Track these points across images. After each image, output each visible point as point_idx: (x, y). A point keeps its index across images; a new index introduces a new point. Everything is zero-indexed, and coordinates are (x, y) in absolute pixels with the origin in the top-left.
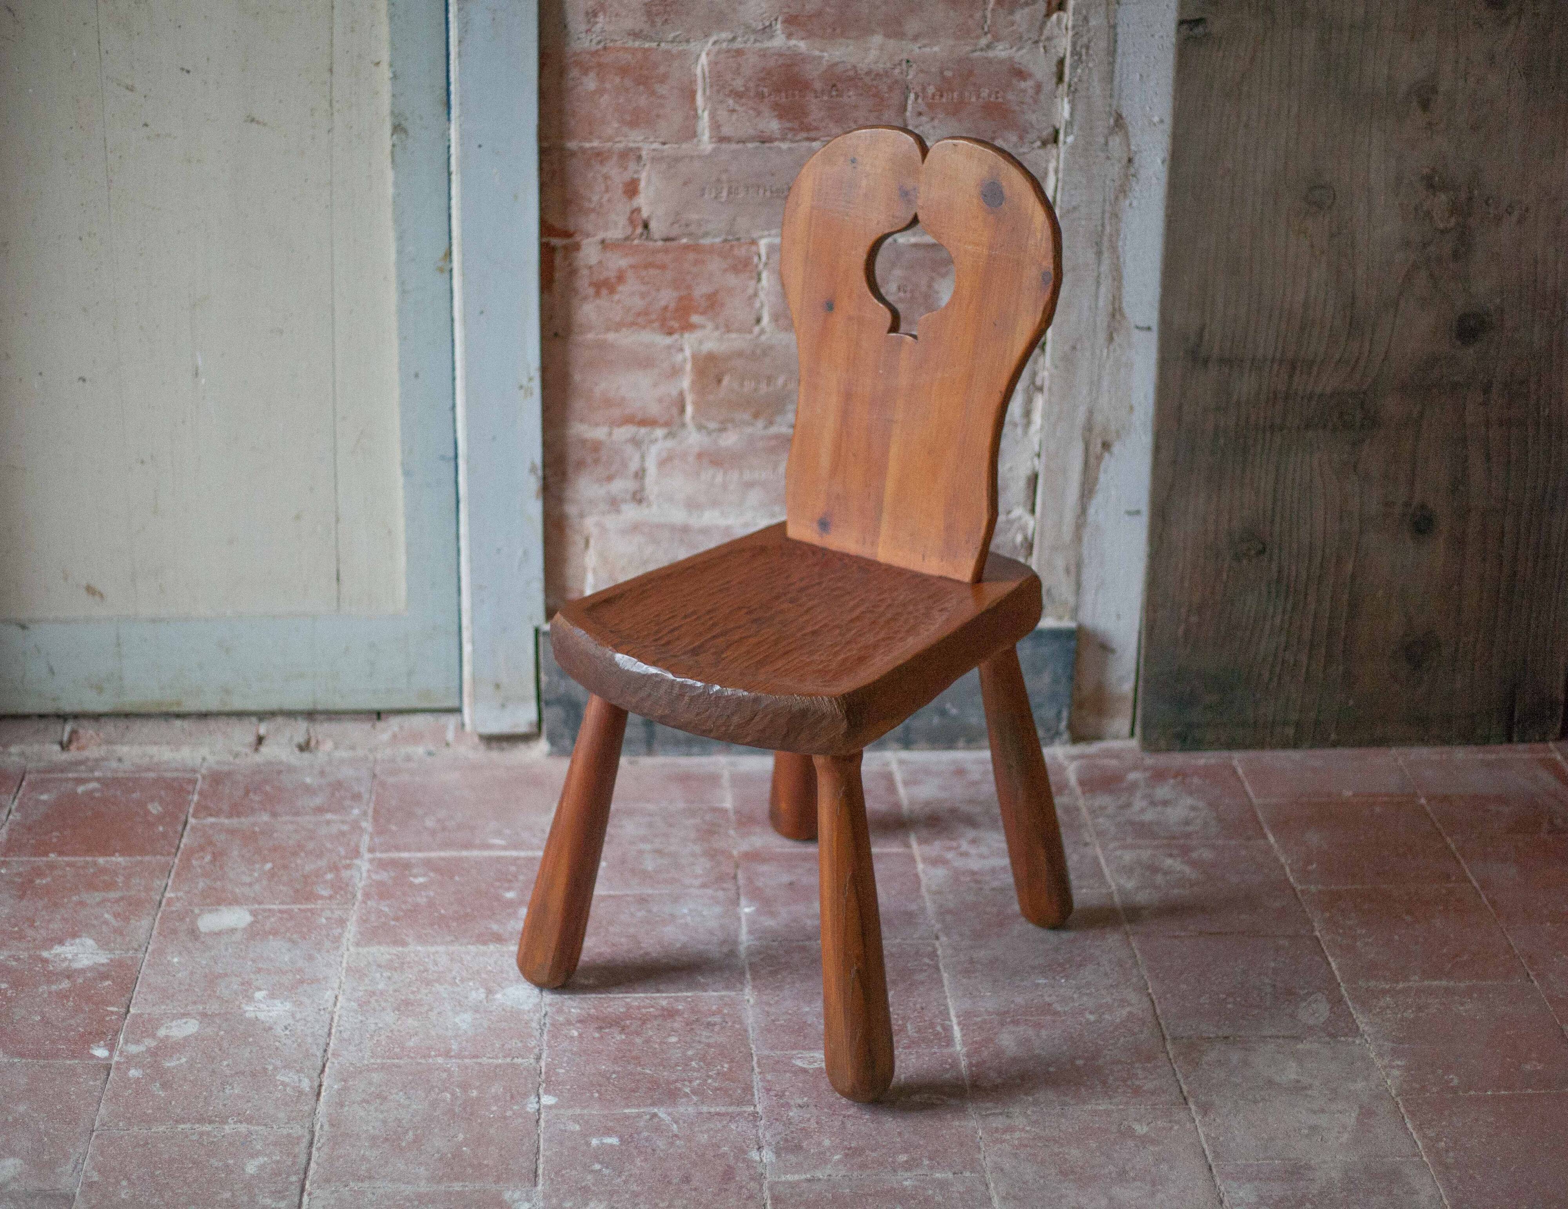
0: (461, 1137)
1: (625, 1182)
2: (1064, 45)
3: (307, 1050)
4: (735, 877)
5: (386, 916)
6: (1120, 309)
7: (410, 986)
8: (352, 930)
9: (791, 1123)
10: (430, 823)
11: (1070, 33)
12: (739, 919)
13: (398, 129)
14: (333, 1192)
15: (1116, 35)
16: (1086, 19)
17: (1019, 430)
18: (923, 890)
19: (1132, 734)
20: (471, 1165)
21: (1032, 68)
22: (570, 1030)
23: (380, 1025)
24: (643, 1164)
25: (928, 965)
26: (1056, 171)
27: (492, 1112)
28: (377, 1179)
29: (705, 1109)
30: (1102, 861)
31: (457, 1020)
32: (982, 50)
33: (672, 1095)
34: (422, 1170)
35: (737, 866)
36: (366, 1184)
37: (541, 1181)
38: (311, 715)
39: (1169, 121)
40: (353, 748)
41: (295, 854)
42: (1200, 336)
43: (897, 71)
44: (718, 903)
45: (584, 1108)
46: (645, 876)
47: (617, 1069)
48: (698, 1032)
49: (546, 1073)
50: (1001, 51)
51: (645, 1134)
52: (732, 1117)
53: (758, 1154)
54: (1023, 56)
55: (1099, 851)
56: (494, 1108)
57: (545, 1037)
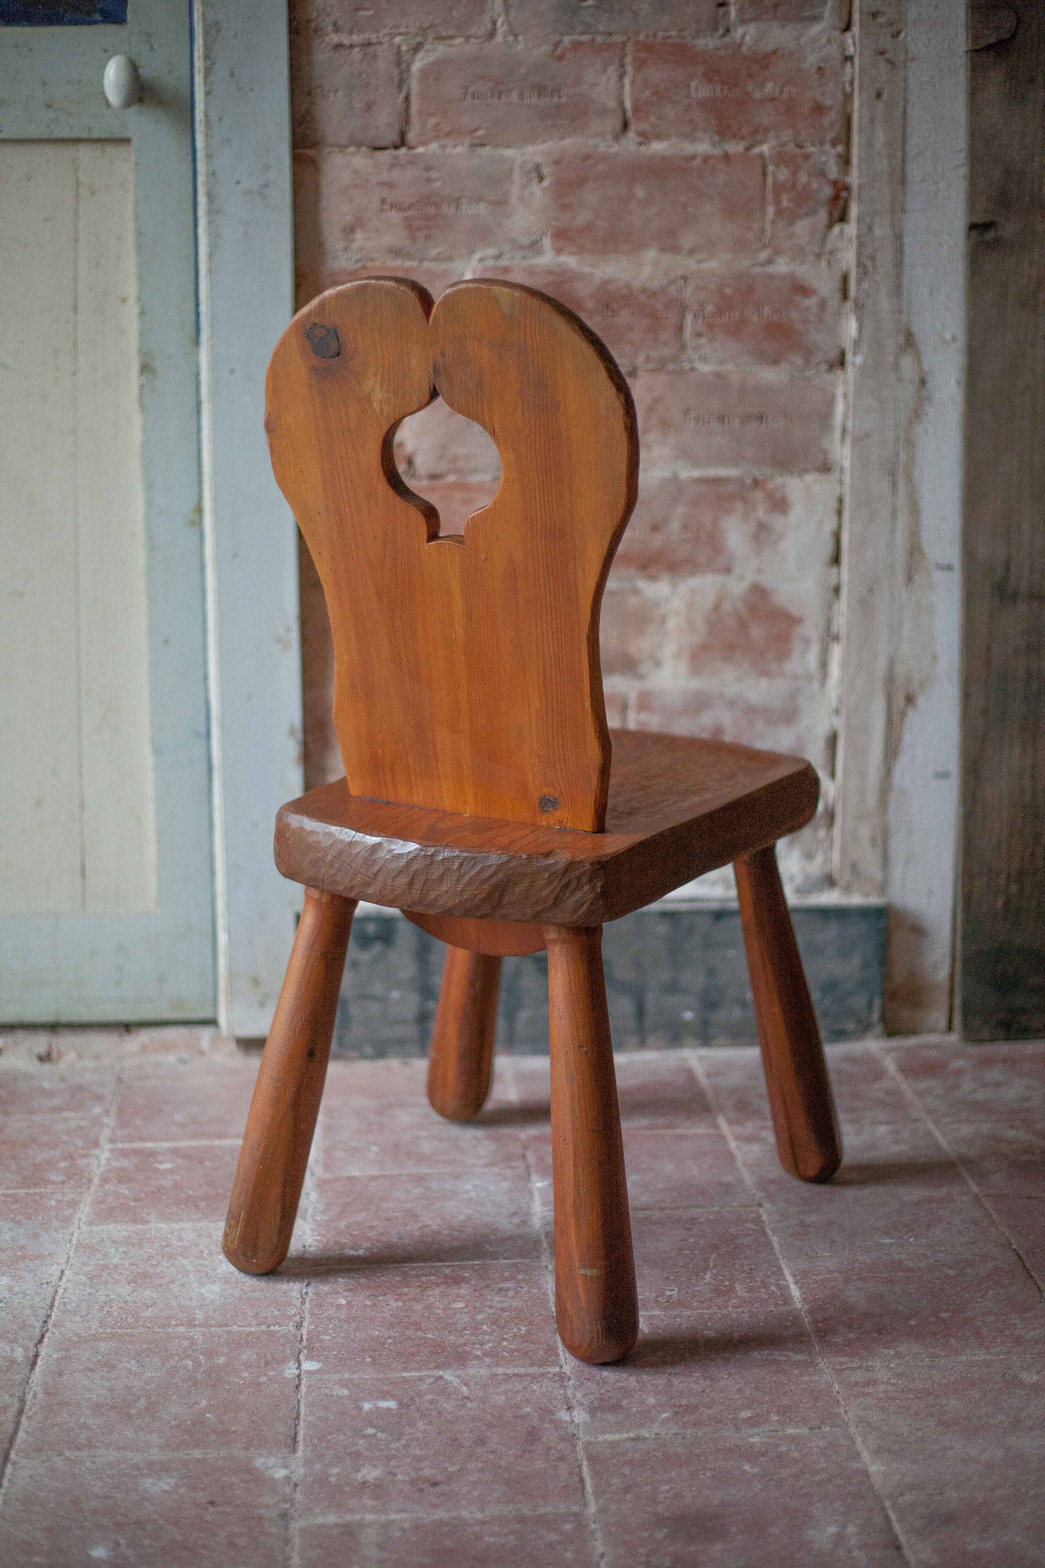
0: (204, 1403)
1: (405, 1446)
2: (848, 258)
3: (23, 1322)
4: (524, 1157)
5: (125, 1197)
6: (920, 548)
7: (149, 1260)
8: (85, 1210)
9: (605, 1383)
10: (179, 1117)
11: (855, 243)
12: (531, 1193)
13: (146, 369)
14: (43, 1462)
15: (902, 244)
16: (870, 228)
17: (816, 685)
18: (739, 1164)
19: (950, 1028)
20: (214, 1431)
21: (815, 284)
22: (336, 1298)
23: (113, 1297)
24: (427, 1427)
25: (753, 1230)
26: (845, 396)
27: (243, 1378)
28: (99, 1448)
29: (500, 1370)
30: (938, 1135)
31: (203, 1291)
32: (763, 265)
33: (461, 1358)
34: (155, 1438)
35: (525, 1147)
36: (84, 1454)
37: (301, 1446)
38: (54, 1027)
39: (962, 341)
40: (97, 1057)
41: (25, 1146)
42: (1007, 568)
43: (673, 288)
44: (505, 1179)
45: (355, 1372)
46: (422, 1158)
47: (392, 1334)
48: (489, 1297)
49: (307, 1340)
50: (782, 266)
51: (429, 1397)
52: (534, 1378)
53: (568, 1414)
54: (804, 271)
55: (931, 1126)
56: (246, 1374)
57: (307, 1305)
